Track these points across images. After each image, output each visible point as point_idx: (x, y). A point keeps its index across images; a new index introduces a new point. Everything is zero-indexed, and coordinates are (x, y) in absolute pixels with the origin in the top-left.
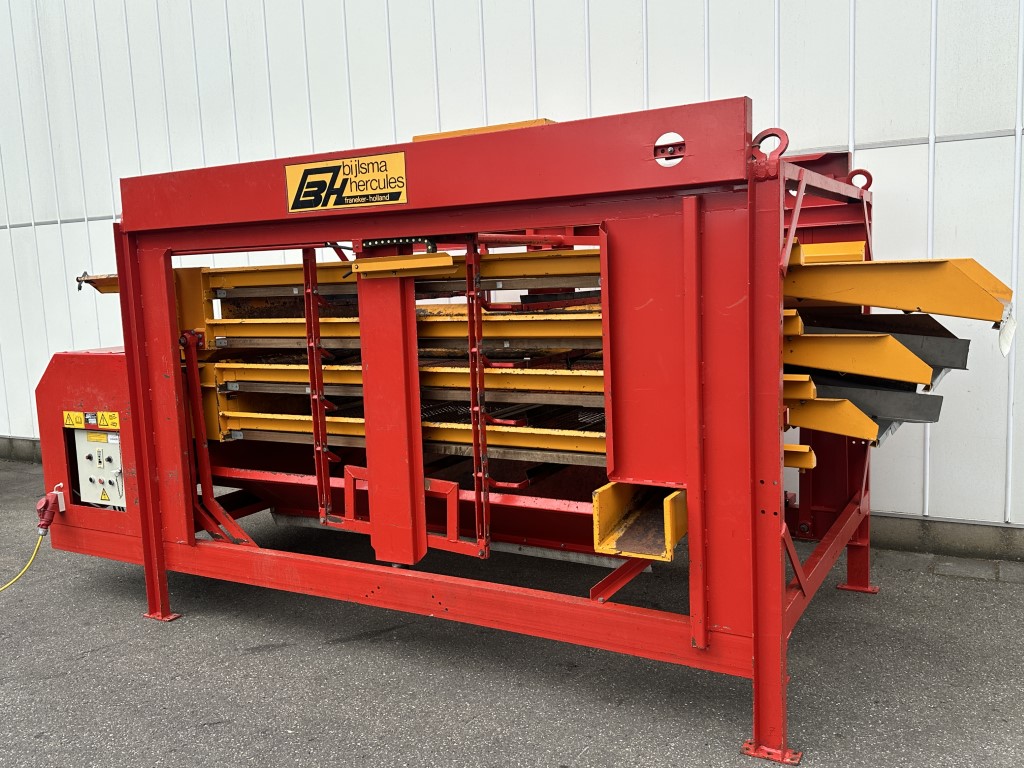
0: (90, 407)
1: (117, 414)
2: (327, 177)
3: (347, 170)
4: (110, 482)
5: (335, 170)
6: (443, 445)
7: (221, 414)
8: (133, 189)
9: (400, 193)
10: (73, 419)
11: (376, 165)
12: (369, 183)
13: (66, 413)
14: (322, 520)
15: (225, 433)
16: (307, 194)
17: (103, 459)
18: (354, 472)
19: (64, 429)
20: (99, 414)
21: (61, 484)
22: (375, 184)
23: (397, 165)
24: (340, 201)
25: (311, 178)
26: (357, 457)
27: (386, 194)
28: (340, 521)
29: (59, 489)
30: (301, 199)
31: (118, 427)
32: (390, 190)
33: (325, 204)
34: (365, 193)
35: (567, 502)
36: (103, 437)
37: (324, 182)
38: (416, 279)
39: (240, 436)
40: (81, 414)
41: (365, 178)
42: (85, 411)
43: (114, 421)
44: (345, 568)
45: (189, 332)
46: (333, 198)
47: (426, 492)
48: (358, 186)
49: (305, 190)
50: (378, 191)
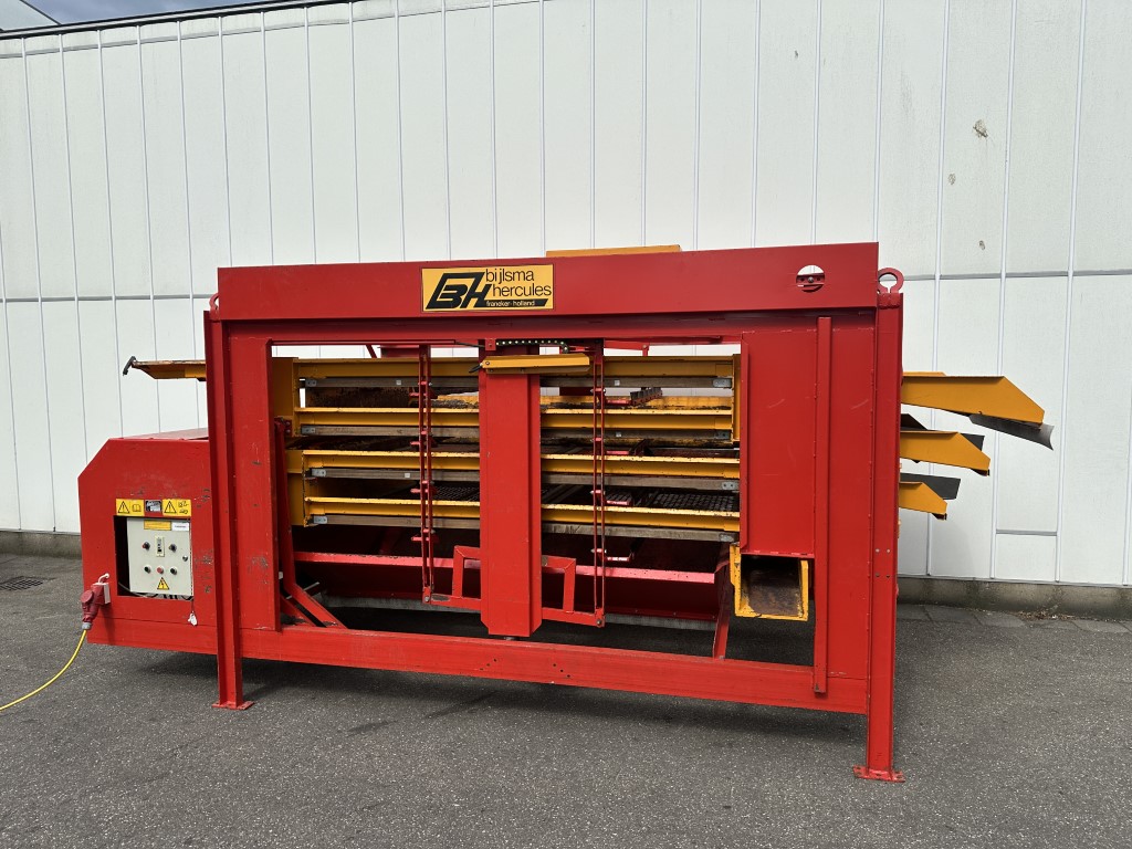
0: (153, 493)
1: (189, 502)
2: (469, 282)
3: (491, 277)
4: (173, 571)
5: (478, 277)
6: (554, 525)
7: (306, 499)
8: (231, 279)
9: (546, 300)
10: (128, 506)
11: (522, 275)
12: (513, 290)
13: (119, 502)
14: (427, 599)
15: (309, 517)
16: (444, 296)
17: (166, 547)
18: (464, 552)
19: (116, 518)
20: (165, 502)
21: (107, 575)
22: (520, 291)
23: (545, 276)
24: (481, 303)
25: (450, 282)
26: (471, 538)
27: (531, 301)
28: (446, 599)
29: (105, 580)
30: (438, 300)
31: (189, 514)
32: (536, 297)
33: (465, 305)
34: (509, 298)
35: (677, 573)
36: (166, 525)
37: (465, 287)
38: (541, 375)
39: (324, 521)
40: (141, 502)
41: (510, 285)
42: (146, 497)
43: (184, 508)
44: (457, 644)
45: (279, 420)
46: (474, 301)
47: (543, 568)
48: (501, 292)
49: (443, 292)
50: (523, 297)
